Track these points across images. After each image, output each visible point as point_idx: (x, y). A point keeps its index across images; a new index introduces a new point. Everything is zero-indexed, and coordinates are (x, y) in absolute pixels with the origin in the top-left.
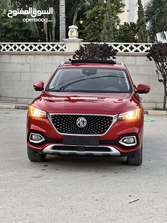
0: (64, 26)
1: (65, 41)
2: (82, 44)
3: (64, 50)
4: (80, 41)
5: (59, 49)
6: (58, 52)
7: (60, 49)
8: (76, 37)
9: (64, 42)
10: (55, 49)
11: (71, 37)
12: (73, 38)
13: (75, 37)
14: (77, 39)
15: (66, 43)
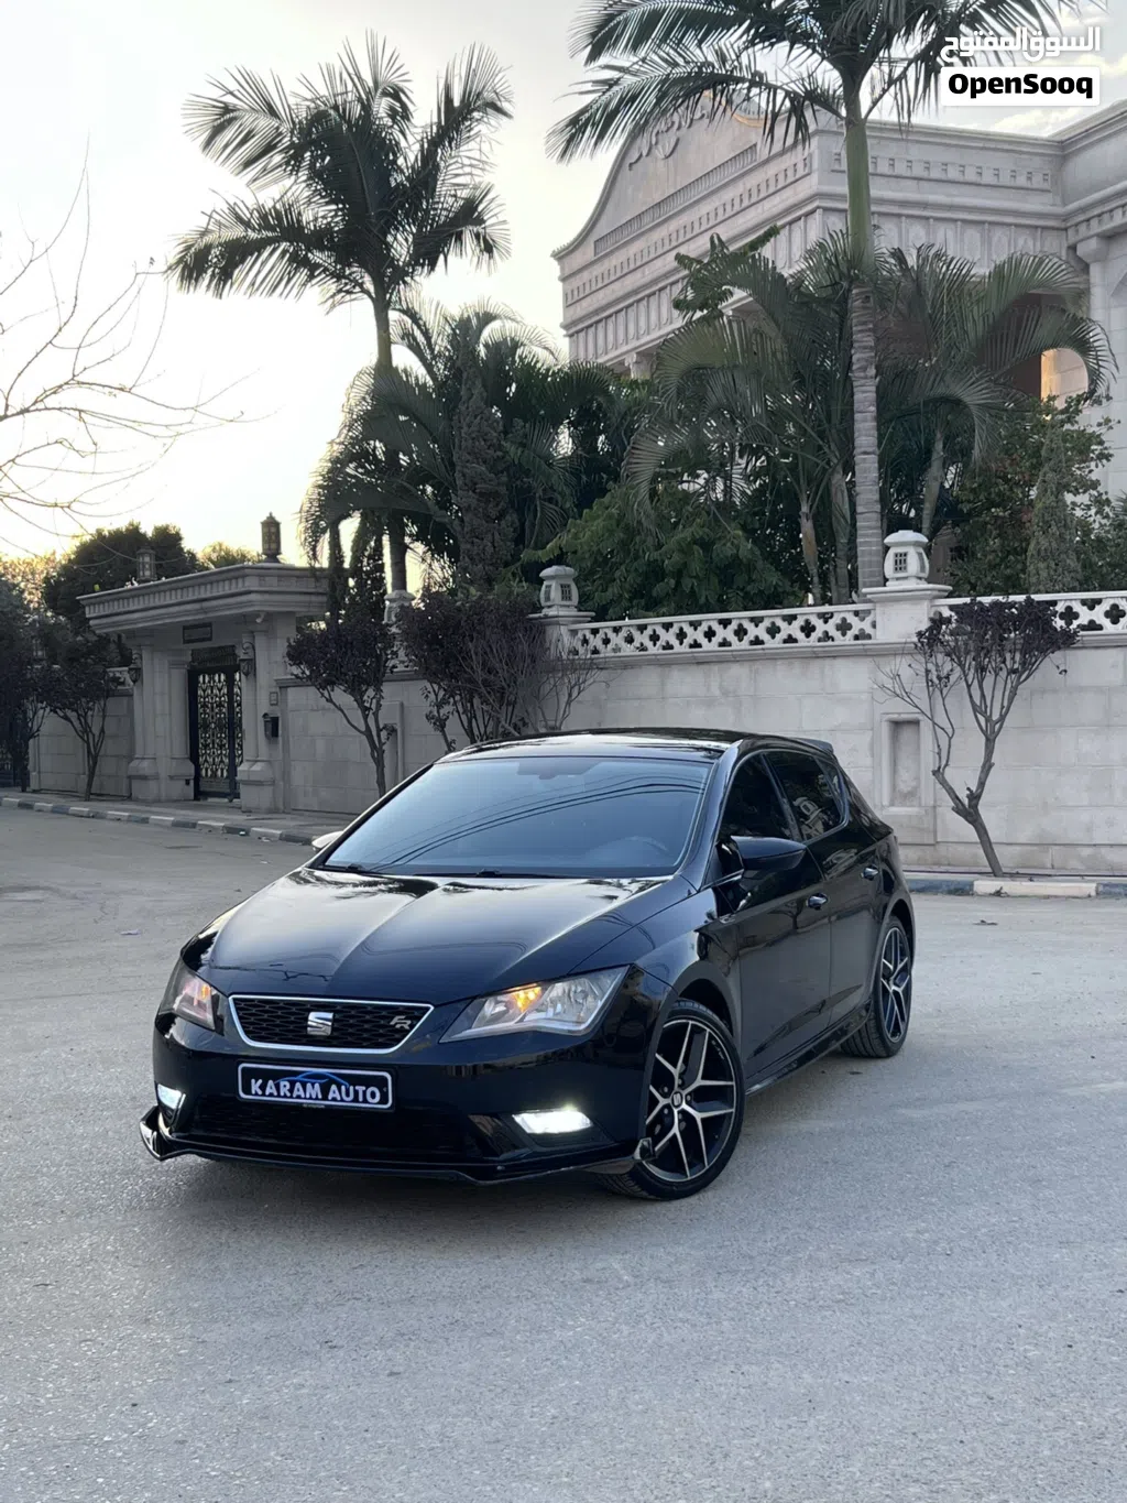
0: (872, 535)
1: (869, 596)
2: (945, 607)
3: (869, 637)
4: (936, 593)
5: (850, 634)
6: (847, 642)
7: (854, 631)
8: (920, 578)
9: (870, 601)
10: (833, 632)
11: (898, 579)
12: (906, 581)
13: (914, 580)
14: (925, 585)
15: (878, 605)
